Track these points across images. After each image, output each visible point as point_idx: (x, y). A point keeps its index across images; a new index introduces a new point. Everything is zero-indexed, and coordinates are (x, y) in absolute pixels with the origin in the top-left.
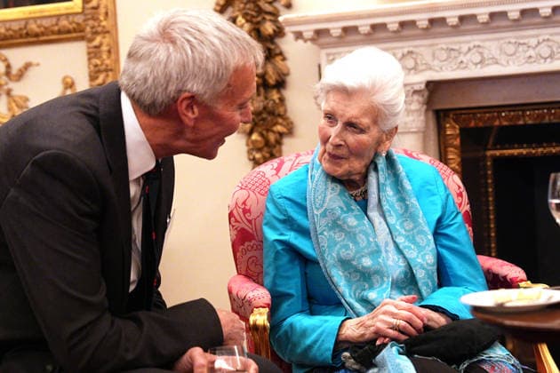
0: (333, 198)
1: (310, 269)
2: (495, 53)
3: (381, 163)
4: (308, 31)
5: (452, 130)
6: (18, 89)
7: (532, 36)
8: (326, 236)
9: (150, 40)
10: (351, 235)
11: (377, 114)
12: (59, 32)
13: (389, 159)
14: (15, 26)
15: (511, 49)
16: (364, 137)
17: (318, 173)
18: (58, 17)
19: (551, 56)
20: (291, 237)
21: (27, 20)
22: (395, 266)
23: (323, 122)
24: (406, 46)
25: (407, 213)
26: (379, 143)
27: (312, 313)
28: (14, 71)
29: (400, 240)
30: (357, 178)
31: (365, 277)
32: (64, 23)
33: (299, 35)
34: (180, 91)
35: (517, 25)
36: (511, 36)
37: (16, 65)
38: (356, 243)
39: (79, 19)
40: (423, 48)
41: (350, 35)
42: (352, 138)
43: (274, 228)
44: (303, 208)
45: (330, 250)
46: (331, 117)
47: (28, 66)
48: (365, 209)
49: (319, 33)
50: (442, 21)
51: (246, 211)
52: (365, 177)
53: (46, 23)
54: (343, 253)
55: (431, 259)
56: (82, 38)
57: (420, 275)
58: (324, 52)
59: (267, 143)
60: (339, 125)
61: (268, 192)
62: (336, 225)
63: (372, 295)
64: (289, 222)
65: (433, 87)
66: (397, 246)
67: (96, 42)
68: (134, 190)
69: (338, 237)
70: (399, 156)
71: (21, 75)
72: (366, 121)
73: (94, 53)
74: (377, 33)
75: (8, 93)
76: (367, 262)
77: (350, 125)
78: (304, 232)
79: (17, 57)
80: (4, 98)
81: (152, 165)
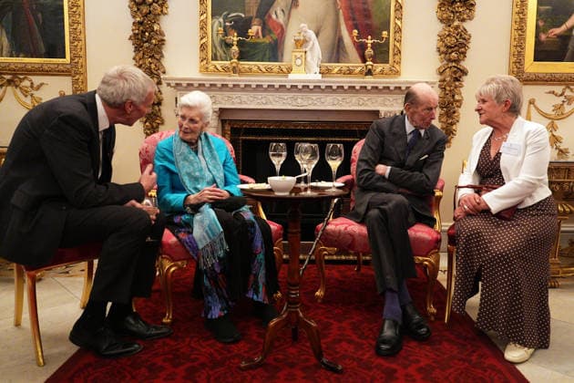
1: (174, 177)
2: (246, 100)
3: (203, 137)
4: (173, 83)
5: (228, 128)
6: (37, 94)
7: (259, 95)
8: (181, 163)
9: (116, 78)
10: (191, 163)
11: (202, 116)
12: (58, 71)
13: (205, 135)
14: (37, 66)
15: (251, 99)
16: (196, 125)
17: (178, 139)
18: (58, 64)
19: (266, 103)
20: (166, 164)
21: (42, 64)
22: (208, 176)
23: (180, 119)
24: (213, 93)
25: (213, 157)
26: (202, 128)
27: (173, 192)
28: (35, 86)
29: (210, 167)
30: (194, 141)
31: (196, 179)
32: (61, 67)
33: (169, 85)
34: (128, 100)
35: (254, 90)
36: (252, 94)
37: (36, 84)
38: (193, 166)
39: (69, 67)
40: (219, 95)
41: (190, 87)
42: (192, 125)
43: (159, 160)
44: (171, 152)
45: (184, 169)
46: (183, 117)
47: (42, 84)
49: (177, 84)
50: (227, 85)
51: (147, 152)
52: (197, 142)
53: (52, 66)
54: (188, 171)
55: (222, 175)
56: (70, 75)
57: (218, 181)
58: (178, 92)
59: (153, 127)
60: (187, 121)
61: (157, 145)
62: (185, 159)
63: (199, 186)
64: (165, 158)
65: (222, 110)
66: (209, 169)
67: (77, 78)
68: (100, 136)
69: (186, 164)
70: (209, 135)
71: (38, 88)
72: (198, 119)
73: (75, 82)
74: (201, 87)
75: (32, 95)
76: (197, 174)
77: (192, 120)
78: (172, 162)
79: (37, 80)
80: (29, 97)
81: (107, 126)
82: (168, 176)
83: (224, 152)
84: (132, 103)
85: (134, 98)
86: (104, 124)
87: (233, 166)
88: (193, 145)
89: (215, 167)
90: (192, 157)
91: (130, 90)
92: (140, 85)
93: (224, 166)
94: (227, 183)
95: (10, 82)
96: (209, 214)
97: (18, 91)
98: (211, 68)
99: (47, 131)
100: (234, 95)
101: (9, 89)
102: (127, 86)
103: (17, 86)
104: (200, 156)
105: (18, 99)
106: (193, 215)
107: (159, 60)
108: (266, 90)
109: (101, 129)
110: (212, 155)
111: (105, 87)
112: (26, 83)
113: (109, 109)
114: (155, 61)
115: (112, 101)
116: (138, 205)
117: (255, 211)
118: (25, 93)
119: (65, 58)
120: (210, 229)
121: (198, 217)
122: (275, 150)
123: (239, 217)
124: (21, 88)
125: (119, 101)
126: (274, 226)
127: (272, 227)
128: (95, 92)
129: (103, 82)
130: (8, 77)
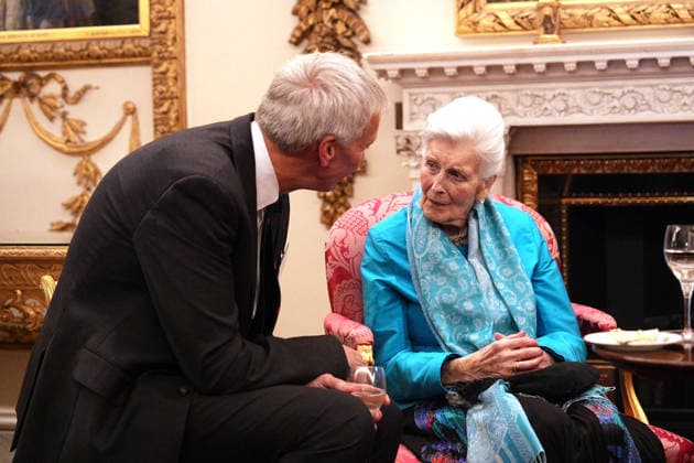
0: (436, 243)
2: (579, 101)
3: (481, 210)
4: (393, 70)
6: (74, 112)
7: (617, 87)
8: (428, 280)
10: (452, 279)
11: (478, 163)
12: (123, 55)
13: (488, 205)
14: (76, 47)
15: (596, 98)
16: (465, 185)
17: (418, 218)
18: (123, 40)
19: (635, 108)
20: (392, 279)
21: (89, 41)
23: (425, 169)
24: (492, 90)
25: (507, 259)
26: (478, 190)
27: (415, 350)
28: (71, 93)
29: (500, 286)
30: (457, 223)
31: (467, 320)
32: (129, 46)
33: (382, 73)
35: (603, 75)
36: (597, 85)
37: (73, 89)
38: (457, 286)
39: (147, 43)
40: (507, 92)
41: (437, 76)
42: (453, 187)
44: (403, 252)
45: (434, 294)
46: (433, 164)
47: (86, 89)
48: (466, 254)
49: (403, 72)
50: (529, 67)
51: (344, 250)
52: (467, 225)
53: (109, 45)
54: (446, 298)
55: (530, 306)
56: (147, 63)
57: (521, 322)
58: (406, 92)
60: (442, 173)
62: (438, 269)
63: (474, 337)
64: (389, 266)
65: (514, 132)
66: (497, 292)
67: (162, 69)
69: (441, 281)
71: (78, 98)
72: (468, 169)
73: (160, 79)
74: (464, 75)
75: (64, 116)
76: (469, 306)
77: (453, 173)
78: (405, 275)
79: (75, 78)
80: (58, 122)
81: (275, 198)
82: (398, 310)
83: (534, 247)
84: (335, 142)
85: (341, 131)
87: (555, 281)
88: (456, 232)
89: (511, 285)
90: (453, 265)
93: (533, 281)
94: (542, 328)
95: (19, 88)
96: (506, 408)
97: (35, 107)
98: (486, 22)
99: (149, 215)
100: (550, 89)
101: (18, 104)
102: (327, 102)
103: (32, 97)
104: (475, 261)
105: (35, 125)
106: (464, 409)
107: (354, 12)
108: (633, 73)
109: (261, 206)
110: (506, 255)
111: (276, 107)
112: (52, 88)
114: (346, 15)
115: (290, 140)
116: (341, 384)
117: (619, 400)
118: (50, 111)
121: (477, 415)
122: (680, 244)
123: (583, 416)
124: (40, 101)
125: (306, 138)
128: (252, 117)
129: (273, 96)
130: (15, 76)
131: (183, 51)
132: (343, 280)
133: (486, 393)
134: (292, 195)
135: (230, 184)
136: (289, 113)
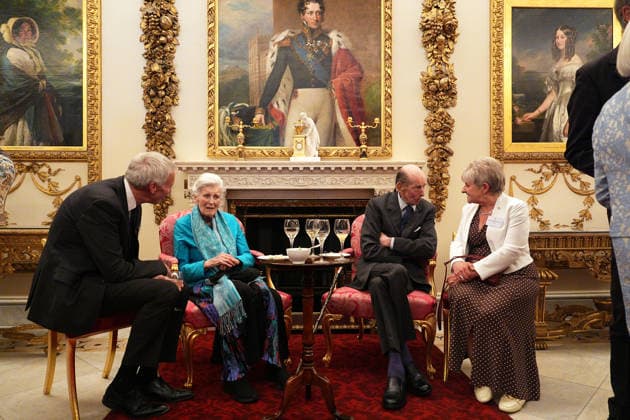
1: (192, 250)
2: (251, 181)
4: (184, 167)
5: (233, 207)
6: (54, 179)
7: (264, 177)
8: (200, 238)
9: (140, 163)
12: (75, 158)
13: (219, 213)
14: (55, 154)
15: (257, 180)
17: (196, 216)
18: (76, 152)
19: (270, 184)
20: (186, 239)
21: (61, 152)
25: (227, 232)
28: (53, 171)
29: (224, 241)
31: (213, 253)
32: (78, 154)
33: (180, 169)
34: (151, 182)
35: (259, 172)
36: (257, 176)
37: (53, 170)
39: (86, 153)
40: (226, 176)
41: (200, 170)
43: (178, 235)
44: (190, 229)
45: (202, 243)
47: (59, 170)
48: (212, 229)
49: (188, 168)
50: (234, 168)
51: (166, 230)
52: (212, 219)
53: (70, 154)
54: (207, 245)
55: (235, 246)
56: (86, 161)
58: (189, 176)
59: (162, 207)
62: (204, 234)
64: (184, 233)
65: (229, 191)
66: (223, 243)
67: (92, 164)
69: (204, 238)
70: (221, 213)
71: (55, 174)
73: (91, 168)
74: (210, 170)
75: (49, 180)
76: (215, 248)
79: (54, 166)
80: (47, 182)
81: (135, 206)
82: (187, 250)
83: (236, 228)
84: (155, 184)
85: (157, 181)
86: (132, 205)
88: (208, 220)
89: (228, 241)
90: (209, 232)
91: (153, 174)
92: (161, 168)
93: (236, 239)
95: (29, 169)
96: (227, 285)
97: (36, 177)
98: (218, 152)
100: (241, 176)
101: (28, 175)
102: (150, 169)
103: (35, 172)
104: (216, 231)
105: (36, 184)
106: (212, 286)
107: (169, 147)
108: (270, 172)
109: (130, 209)
110: (226, 230)
111: (131, 172)
112: (44, 169)
113: (136, 191)
114: (166, 147)
115: (137, 184)
118: (43, 178)
119: (81, 145)
120: (230, 298)
121: (217, 288)
122: (289, 226)
123: (254, 286)
124: (39, 174)
125: (143, 183)
126: (284, 296)
127: (282, 296)
128: (123, 177)
129: (130, 168)
130: (28, 164)
131: (101, 157)
132: (166, 242)
133: (220, 280)
134: (143, 205)
135: (116, 202)
136: (135, 174)
